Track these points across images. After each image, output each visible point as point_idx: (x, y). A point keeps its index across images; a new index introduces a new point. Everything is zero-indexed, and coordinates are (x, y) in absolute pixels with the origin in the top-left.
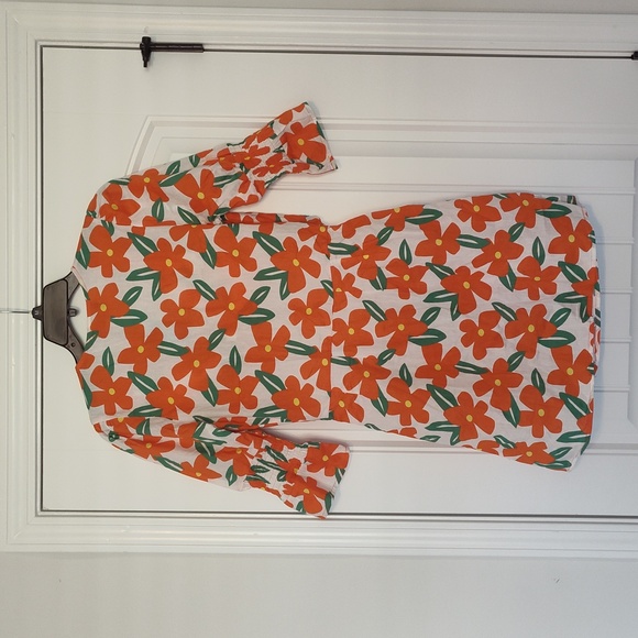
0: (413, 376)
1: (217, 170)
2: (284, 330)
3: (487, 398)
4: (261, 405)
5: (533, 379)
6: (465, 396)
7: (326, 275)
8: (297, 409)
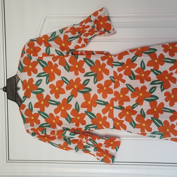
0: (146, 113)
1: (70, 35)
2: (95, 96)
3: (175, 123)
4: (87, 124)
6: (166, 122)
7: (111, 74)
8: (101, 125)
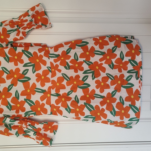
0: (79, 99)
3: (104, 107)
4: (27, 110)
5: (120, 100)
7: (48, 65)
8: (39, 111)
